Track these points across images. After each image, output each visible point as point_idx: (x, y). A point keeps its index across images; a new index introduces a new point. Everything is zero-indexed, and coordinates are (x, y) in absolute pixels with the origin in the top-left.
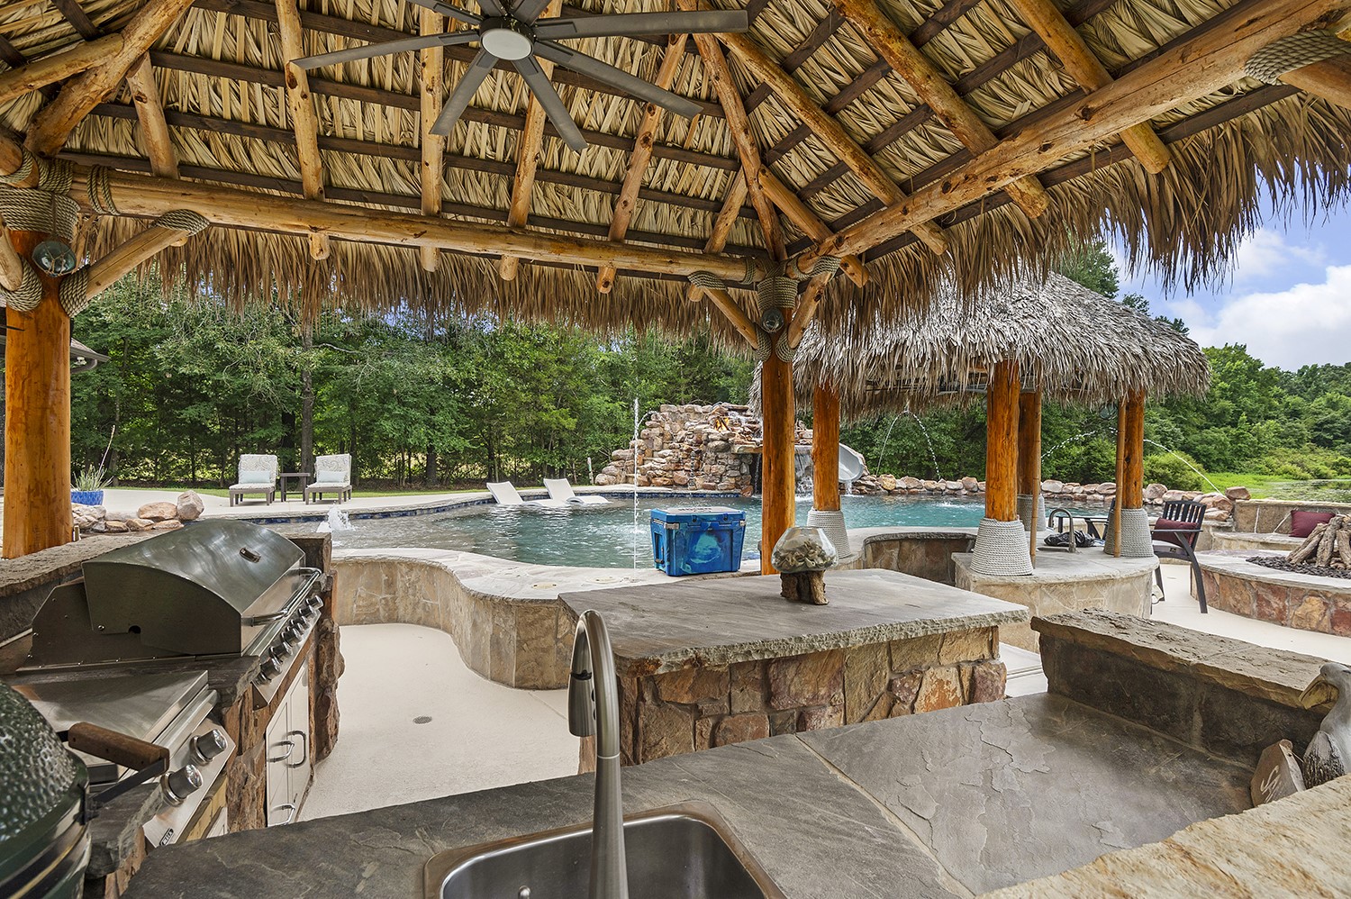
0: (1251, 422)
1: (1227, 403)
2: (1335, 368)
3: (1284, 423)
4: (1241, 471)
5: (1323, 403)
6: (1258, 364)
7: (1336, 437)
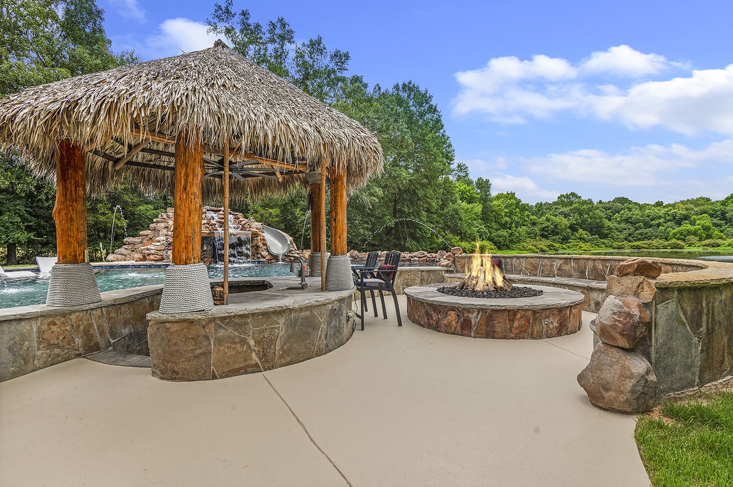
0: (517, 227)
1: (507, 219)
2: (549, 204)
3: (529, 228)
4: (513, 249)
5: (544, 219)
6: (520, 201)
7: (549, 234)
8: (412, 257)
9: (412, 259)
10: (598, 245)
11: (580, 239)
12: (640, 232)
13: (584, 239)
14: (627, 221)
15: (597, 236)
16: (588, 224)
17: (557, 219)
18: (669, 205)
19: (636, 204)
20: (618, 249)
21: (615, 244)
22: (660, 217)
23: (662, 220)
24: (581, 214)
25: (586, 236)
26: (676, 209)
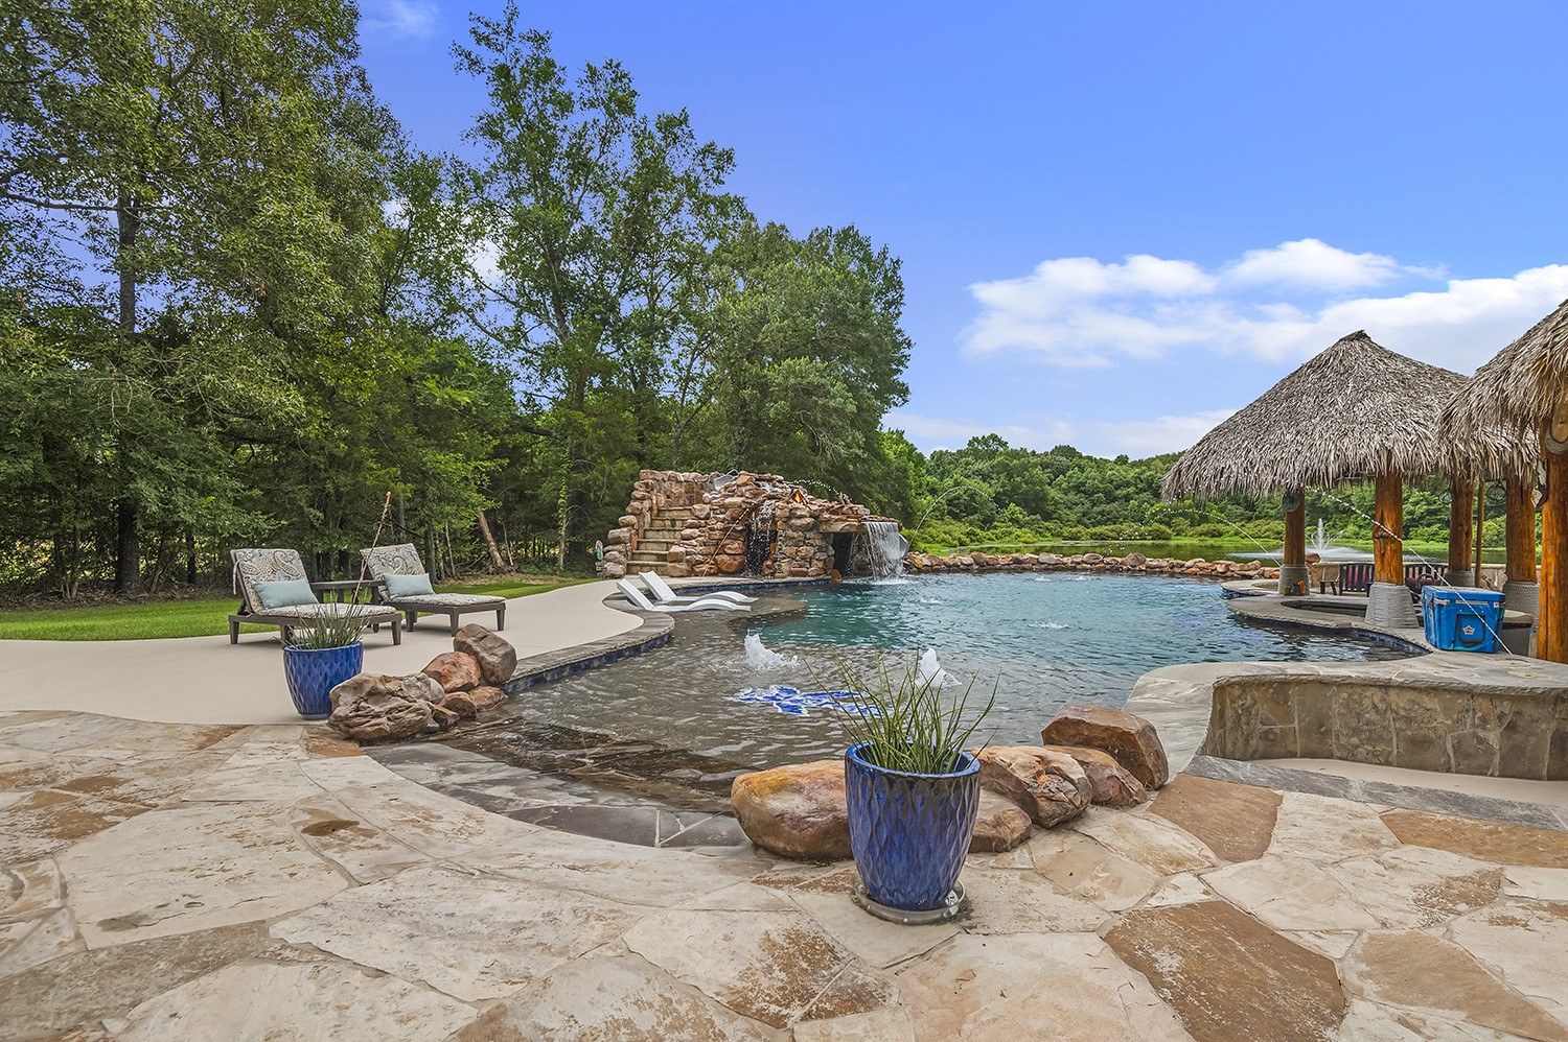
5: (951, 482)
6: (912, 448)
7: (961, 511)
8: (1078, 563)
9: (1078, 567)
10: (1041, 533)
11: (1011, 520)
12: (1100, 509)
13: (1018, 522)
14: (1078, 488)
15: (1038, 516)
16: (1022, 494)
17: (974, 484)
18: (1141, 462)
19: (1090, 458)
20: (1071, 539)
21: (1066, 531)
22: (1128, 484)
23: (1132, 489)
24: (1010, 476)
25: (1021, 517)
26: (1152, 470)
